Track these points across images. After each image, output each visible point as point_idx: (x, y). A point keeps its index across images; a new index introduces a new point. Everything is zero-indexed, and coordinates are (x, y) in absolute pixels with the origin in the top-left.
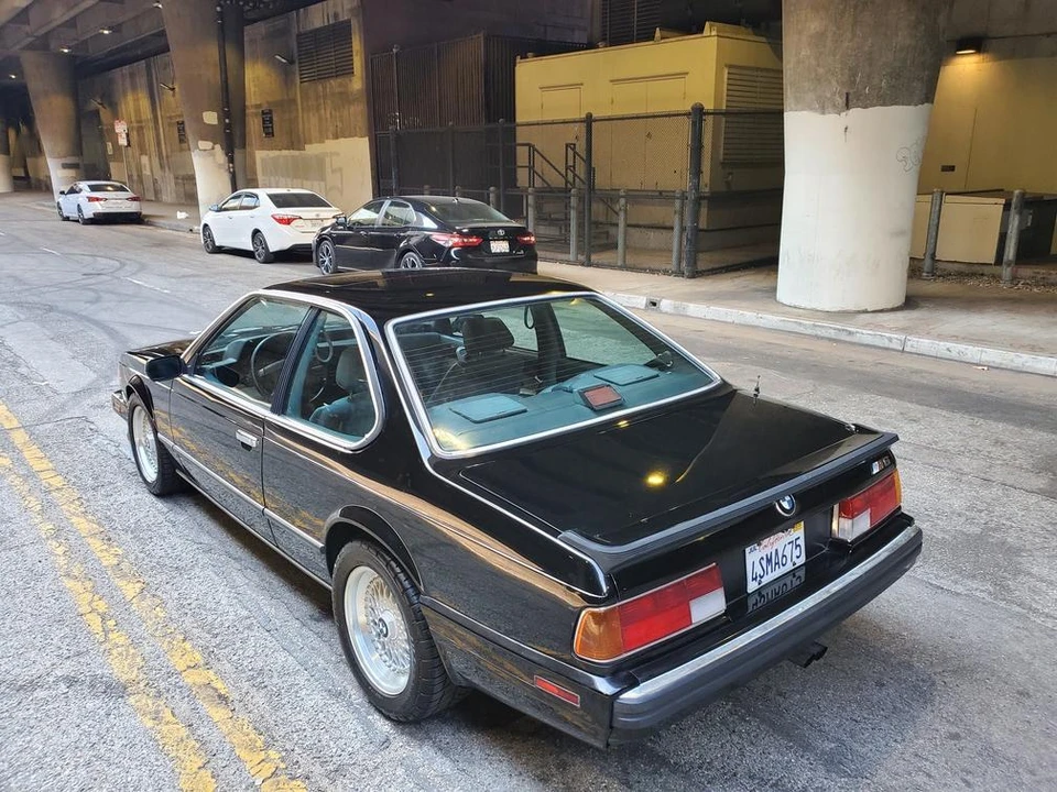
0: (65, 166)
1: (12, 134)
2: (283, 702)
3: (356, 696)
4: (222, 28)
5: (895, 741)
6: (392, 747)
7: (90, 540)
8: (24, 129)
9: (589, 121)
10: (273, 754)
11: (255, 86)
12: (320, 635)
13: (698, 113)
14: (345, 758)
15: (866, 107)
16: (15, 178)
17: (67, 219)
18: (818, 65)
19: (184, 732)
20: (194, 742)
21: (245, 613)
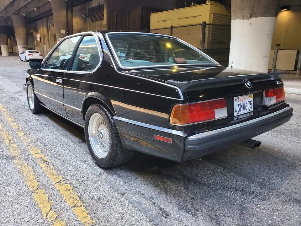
0: (23, 48)
1: (9, 40)
2: (66, 163)
3: (91, 161)
4: (67, 6)
5: (285, 180)
6: (102, 176)
7: (10, 123)
8: (12, 38)
9: (172, 28)
10: (60, 176)
11: (76, 24)
12: (81, 147)
13: (204, 24)
14: (85, 179)
15: (256, 17)
16: (9, 52)
17: (22, 61)
18: (242, 5)
19: (31, 169)
20: (33, 172)
21: (57, 141)
